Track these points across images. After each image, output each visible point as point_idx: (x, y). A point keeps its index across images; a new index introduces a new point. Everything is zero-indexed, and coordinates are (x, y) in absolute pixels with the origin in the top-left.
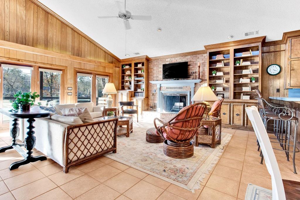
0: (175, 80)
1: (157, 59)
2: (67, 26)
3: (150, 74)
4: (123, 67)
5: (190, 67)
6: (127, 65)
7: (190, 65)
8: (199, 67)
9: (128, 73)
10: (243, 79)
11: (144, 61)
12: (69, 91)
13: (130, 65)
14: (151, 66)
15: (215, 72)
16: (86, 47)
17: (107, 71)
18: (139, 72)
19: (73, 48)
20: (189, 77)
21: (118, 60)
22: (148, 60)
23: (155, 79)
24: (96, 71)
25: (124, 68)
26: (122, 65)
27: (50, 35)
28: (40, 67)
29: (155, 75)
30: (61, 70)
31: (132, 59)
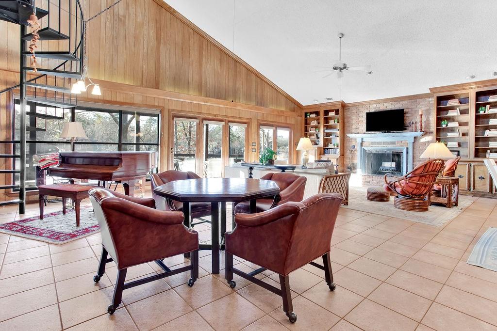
0: (385, 132)
1: (357, 105)
2: (252, 72)
3: (347, 124)
4: (306, 116)
5: (407, 115)
6: (311, 113)
7: (406, 113)
8: (421, 115)
9: (314, 123)
10: (490, 131)
11: (339, 108)
12: (253, 147)
13: (317, 113)
14: (348, 114)
15: (446, 123)
16: (268, 93)
17: (288, 122)
18: (331, 122)
19: (257, 96)
20: (406, 129)
21: (299, 106)
22: (344, 106)
23: (354, 131)
24: (278, 123)
25: (308, 117)
26: (306, 113)
27: (238, 85)
28: (229, 121)
29: (354, 127)
30: (245, 123)
31: (320, 105)
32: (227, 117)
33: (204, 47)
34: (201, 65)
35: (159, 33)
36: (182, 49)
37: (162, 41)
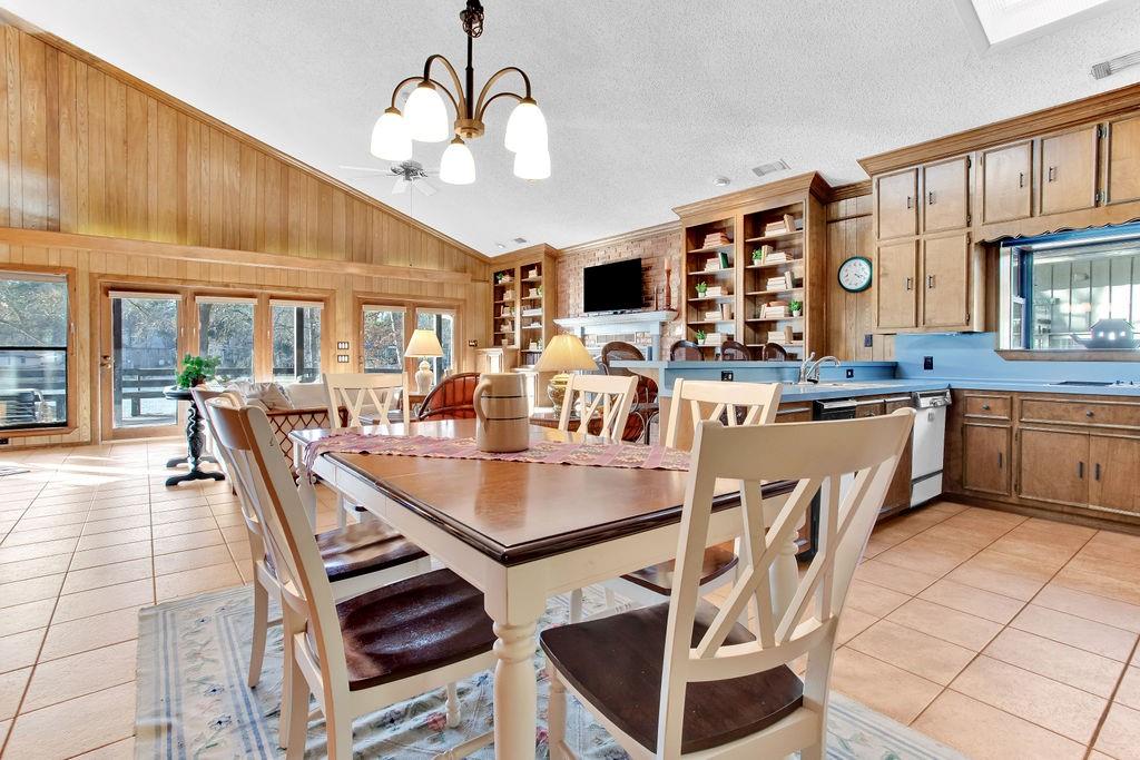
0: (615, 313)
2: (333, 186)
4: (496, 281)
5: (650, 273)
6: (504, 273)
7: (648, 269)
8: (669, 272)
9: (508, 296)
10: (769, 306)
11: (541, 259)
12: (342, 352)
13: (511, 273)
14: (563, 273)
15: (703, 289)
16: (384, 234)
17: (447, 294)
18: (533, 293)
19: (350, 242)
20: (648, 305)
21: (483, 261)
22: (551, 255)
24: (414, 297)
25: (500, 282)
26: (496, 274)
27: (292, 218)
28: (272, 297)
29: (570, 301)
30: (320, 300)
31: (514, 256)
32: (261, 287)
33: (191, 136)
34: (181, 175)
35: (55, 107)
36: (125, 142)
37: (63, 126)
